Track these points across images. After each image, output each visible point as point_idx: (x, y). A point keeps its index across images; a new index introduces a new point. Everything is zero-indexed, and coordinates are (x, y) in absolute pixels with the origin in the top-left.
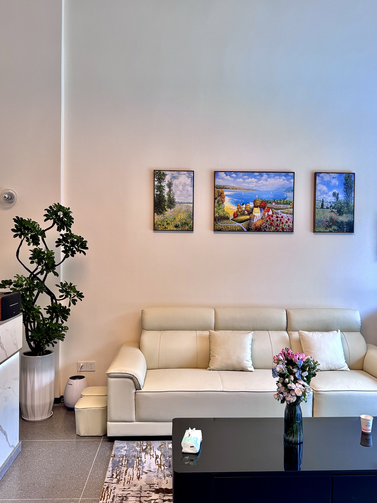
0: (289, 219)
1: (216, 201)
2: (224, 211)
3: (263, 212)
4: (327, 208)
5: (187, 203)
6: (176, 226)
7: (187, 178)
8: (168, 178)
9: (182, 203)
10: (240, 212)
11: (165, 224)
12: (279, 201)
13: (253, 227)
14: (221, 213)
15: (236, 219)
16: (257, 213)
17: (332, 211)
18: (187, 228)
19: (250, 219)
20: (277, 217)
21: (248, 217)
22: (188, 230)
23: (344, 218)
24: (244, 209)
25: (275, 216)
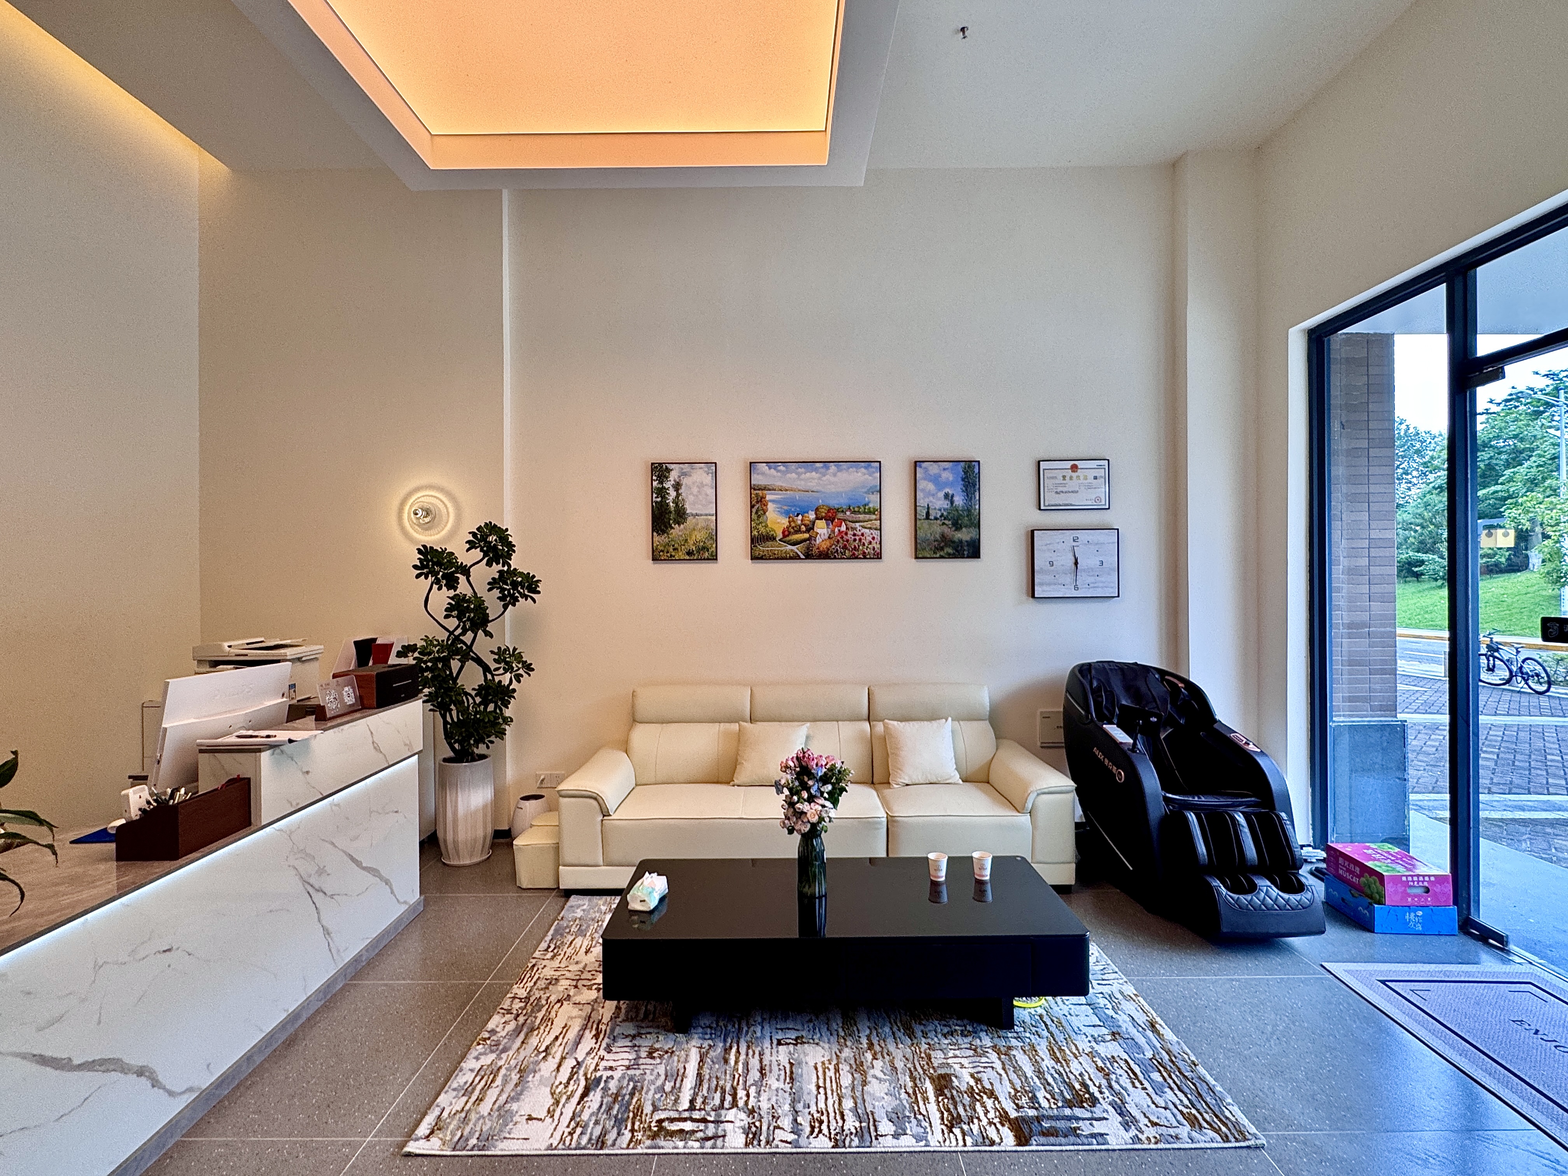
0: (873, 538)
1: (754, 510)
2: (766, 526)
3: (831, 526)
4: (936, 519)
5: (706, 515)
6: (689, 553)
7: (705, 475)
8: (673, 476)
9: (697, 515)
10: (793, 528)
11: (671, 549)
12: (856, 509)
13: (815, 551)
14: (762, 530)
15: (787, 539)
16: (822, 529)
17: (944, 524)
18: (706, 555)
19: (809, 539)
20: (854, 535)
21: (807, 536)
22: (708, 559)
23: (964, 535)
24: (799, 522)
25: (850, 532)
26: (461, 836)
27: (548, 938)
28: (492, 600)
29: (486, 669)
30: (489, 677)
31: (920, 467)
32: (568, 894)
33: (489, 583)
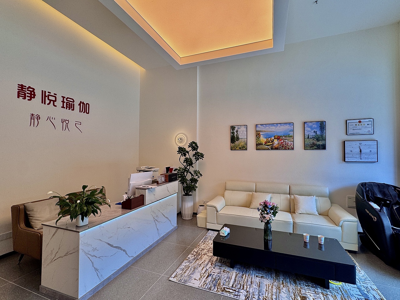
0: (291, 144)
1: (257, 137)
2: (260, 141)
3: (278, 141)
4: (311, 138)
5: (244, 138)
6: (240, 148)
7: (244, 128)
8: (236, 129)
9: (242, 138)
11: (235, 147)
12: (286, 136)
13: (274, 148)
14: (259, 142)
15: (266, 144)
16: (276, 142)
17: (313, 140)
18: (244, 149)
19: (272, 144)
20: (285, 143)
21: (272, 143)
22: (245, 150)
23: (320, 143)
24: (269, 140)
25: (284, 142)
26: (186, 213)
27: (203, 239)
28: (193, 159)
29: (192, 175)
30: (193, 177)
31: (306, 124)
32: (208, 230)
33: (193, 155)
